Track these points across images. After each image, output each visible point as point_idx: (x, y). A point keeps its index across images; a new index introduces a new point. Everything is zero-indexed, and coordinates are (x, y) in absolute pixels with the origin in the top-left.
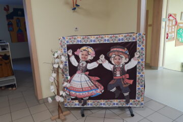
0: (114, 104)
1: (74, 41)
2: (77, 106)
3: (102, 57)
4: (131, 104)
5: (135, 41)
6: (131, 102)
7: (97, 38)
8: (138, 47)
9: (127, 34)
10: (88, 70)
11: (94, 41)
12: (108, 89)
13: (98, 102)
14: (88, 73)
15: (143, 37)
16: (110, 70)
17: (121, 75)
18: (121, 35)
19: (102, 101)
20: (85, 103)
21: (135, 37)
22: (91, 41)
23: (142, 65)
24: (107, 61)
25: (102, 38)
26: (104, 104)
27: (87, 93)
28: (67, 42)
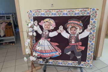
0: (69, 64)
1: (39, 14)
2: (42, 63)
3: (61, 28)
4: (82, 65)
5: (89, 15)
6: (82, 64)
7: (58, 12)
8: (91, 20)
9: (82, 9)
10: (49, 38)
11: (55, 14)
12: (65, 52)
13: (57, 62)
14: (49, 39)
15: (96, 12)
16: (67, 38)
17: (75, 43)
18: (77, 10)
19: (60, 61)
20: (47, 62)
21: (89, 11)
22: (53, 14)
23: (93, 36)
24: (65, 31)
25: (61, 12)
26: (61, 63)
27: (48, 54)
28: (34, 14)
